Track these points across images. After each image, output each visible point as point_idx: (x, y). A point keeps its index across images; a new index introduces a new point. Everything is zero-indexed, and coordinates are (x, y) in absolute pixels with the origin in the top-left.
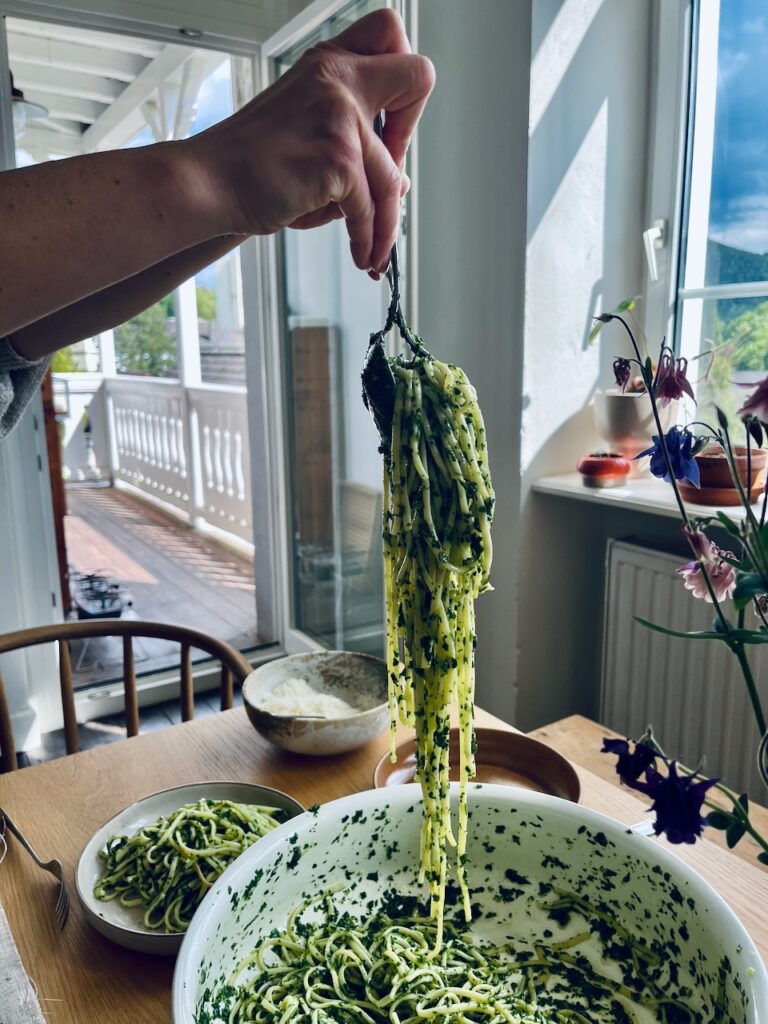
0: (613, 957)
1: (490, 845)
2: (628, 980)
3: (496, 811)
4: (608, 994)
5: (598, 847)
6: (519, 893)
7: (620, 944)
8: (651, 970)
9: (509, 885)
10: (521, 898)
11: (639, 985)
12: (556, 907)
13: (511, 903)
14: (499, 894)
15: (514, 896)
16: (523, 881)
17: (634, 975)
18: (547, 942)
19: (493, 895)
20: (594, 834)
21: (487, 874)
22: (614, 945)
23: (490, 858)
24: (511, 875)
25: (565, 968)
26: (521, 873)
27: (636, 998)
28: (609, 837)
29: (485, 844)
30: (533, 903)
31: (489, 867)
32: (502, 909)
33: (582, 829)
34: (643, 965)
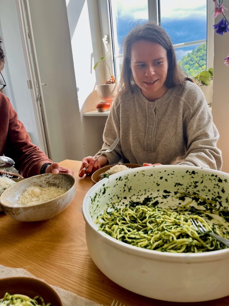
0: (201, 205)
1: (158, 184)
2: (207, 209)
3: (160, 172)
4: (203, 213)
5: (193, 175)
6: (169, 196)
7: (202, 201)
8: (213, 205)
9: (165, 194)
10: (169, 197)
11: (211, 210)
12: (180, 197)
13: (167, 199)
14: (163, 197)
15: (167, 197)
16: (169, 192)
17: (208, 207)
18: (180, 206)
19: (161, 197)
20: (191, 172)
21: (158, 192)
22: (200, 202)
23: (159, 188)
24: (165, 191)
25: (188, 210)
26: (168, 191)
27: (212, 213)
28: (196, 172)
29: (157, 184)
30: (173, 197)
31: (158, 191)
32: (165, 200)
33: (187, 172)
34: (211, 204)
